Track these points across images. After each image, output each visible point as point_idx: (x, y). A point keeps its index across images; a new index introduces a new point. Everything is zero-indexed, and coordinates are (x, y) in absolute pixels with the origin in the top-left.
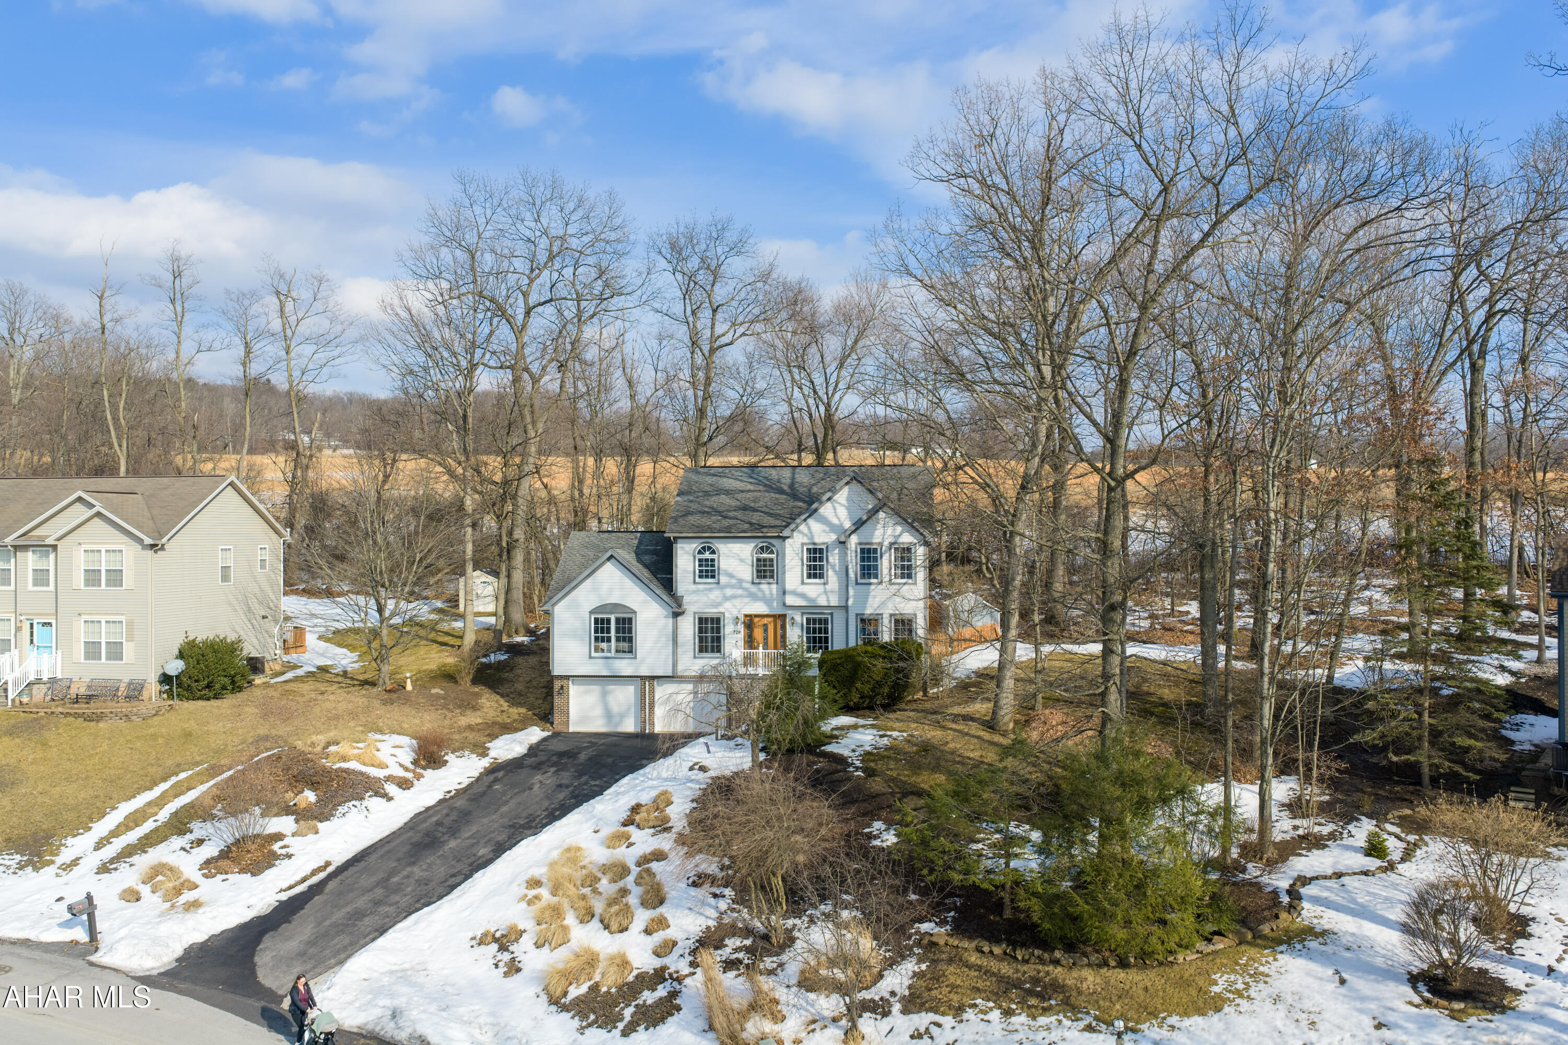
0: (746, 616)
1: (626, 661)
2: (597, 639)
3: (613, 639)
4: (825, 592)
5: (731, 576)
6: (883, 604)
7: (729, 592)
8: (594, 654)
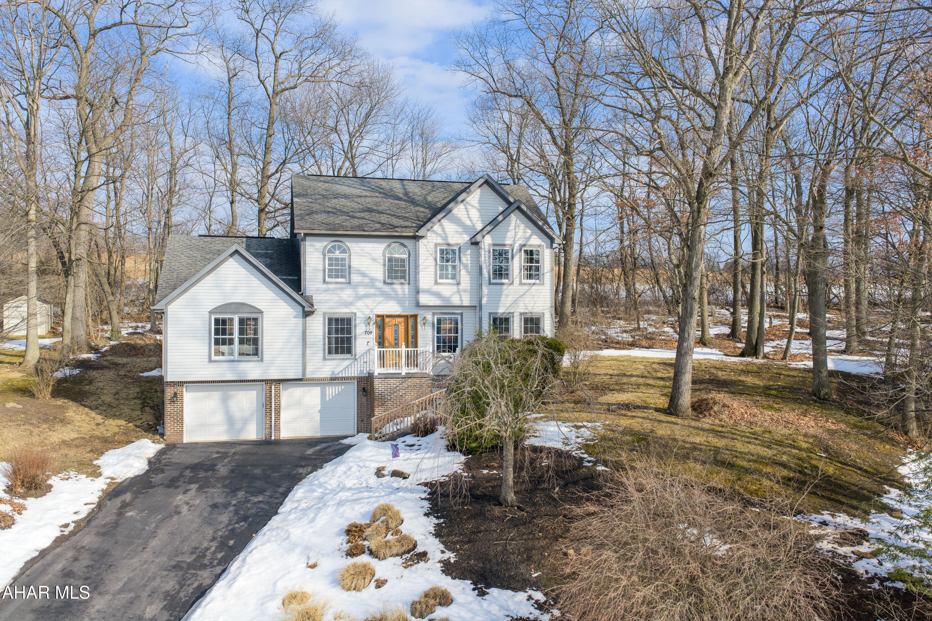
0: (378, 316)
1: (251, 365)
2: (217, 342)
3: (236, 341)
4: (458, 291)
5: (363, 275)
6: (515, 302)
7: (362, 291)
8: (214, 358)
